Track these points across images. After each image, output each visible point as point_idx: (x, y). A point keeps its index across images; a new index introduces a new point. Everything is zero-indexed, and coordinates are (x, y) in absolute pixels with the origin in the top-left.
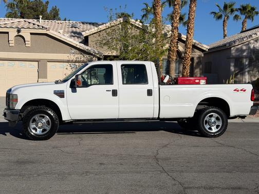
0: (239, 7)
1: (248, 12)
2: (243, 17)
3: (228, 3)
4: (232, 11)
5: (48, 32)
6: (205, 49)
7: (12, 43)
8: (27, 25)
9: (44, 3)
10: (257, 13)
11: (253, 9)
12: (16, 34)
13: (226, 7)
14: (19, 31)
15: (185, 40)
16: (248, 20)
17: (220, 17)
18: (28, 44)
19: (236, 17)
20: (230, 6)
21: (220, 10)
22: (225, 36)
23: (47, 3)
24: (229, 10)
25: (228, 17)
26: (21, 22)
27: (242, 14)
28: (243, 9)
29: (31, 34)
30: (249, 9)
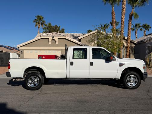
0: (142, 25)
1: (146, 27)
2: (144, 29)
3: (137, 23)
4: (139, 27)
5: (65, 38)
6: (135, 43)
7: (50, 43)
8: (56, 35)
9: (58, 27)
10: (150, 27)
11: (148, 26)
12: (52, 39)
13: (136, 25)
14: (53, 38)
15: (126, 39)
16: (146, 31)
17: (133, 30)
18: (57, 43)
19: (141, 29)
20: (138, 25)
21: (134, 26)
22: (136, 38)
23: (60, 27)
24: (138, 26)
25: (137, 30)
26: (54, 34)
27: (143, 28)
28: (144, 26)
29: (58, 38)
30: (147, 26)
